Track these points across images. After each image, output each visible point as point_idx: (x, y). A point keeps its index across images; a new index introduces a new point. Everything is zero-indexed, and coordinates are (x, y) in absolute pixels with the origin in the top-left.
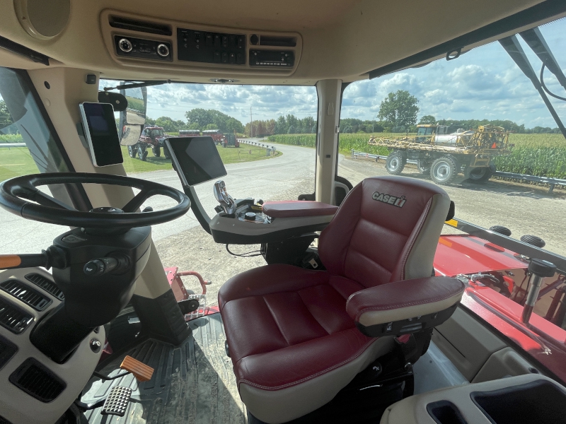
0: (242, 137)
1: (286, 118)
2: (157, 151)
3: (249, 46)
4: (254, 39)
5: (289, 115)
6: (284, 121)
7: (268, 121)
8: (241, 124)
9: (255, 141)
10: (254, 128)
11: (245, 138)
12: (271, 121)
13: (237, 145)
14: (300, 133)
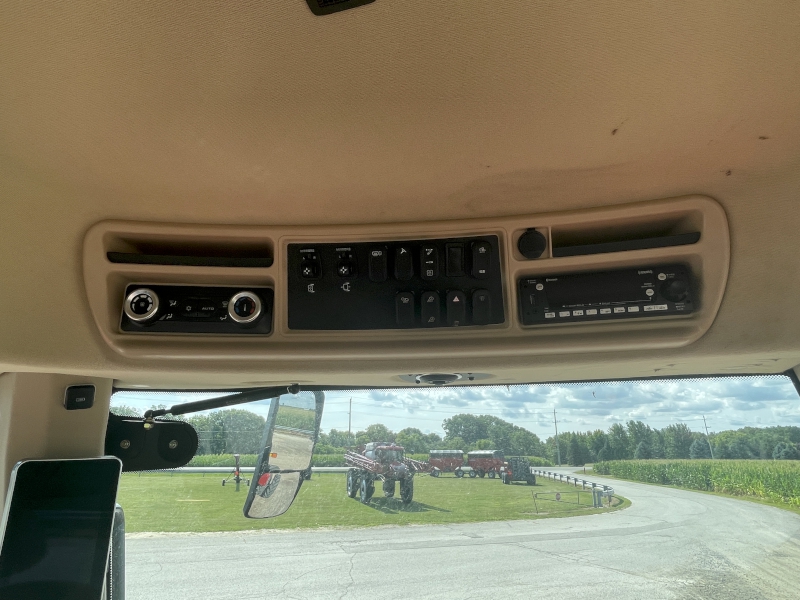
0: (539, 464)
1: (626, 427)
2: (390, 488)
3: (514, 266)
4: (530, 243)
5: (632, 422)
6: (623, 432)
7: (589, 433)
8: (538, 440)
9: (566, 472)
10: (562, 447)
11: (547, 465)
12: (596, 433)
13: (531, 481)
14: (663, 456)
